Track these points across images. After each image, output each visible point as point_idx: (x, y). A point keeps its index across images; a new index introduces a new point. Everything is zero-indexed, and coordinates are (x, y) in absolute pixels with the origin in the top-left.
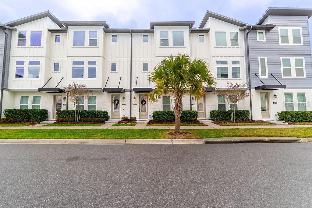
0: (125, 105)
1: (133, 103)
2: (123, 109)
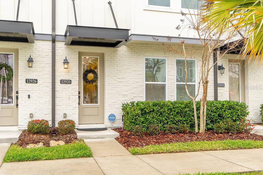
0: (35, 81)
1: (60, 77)
2: (29, 96)
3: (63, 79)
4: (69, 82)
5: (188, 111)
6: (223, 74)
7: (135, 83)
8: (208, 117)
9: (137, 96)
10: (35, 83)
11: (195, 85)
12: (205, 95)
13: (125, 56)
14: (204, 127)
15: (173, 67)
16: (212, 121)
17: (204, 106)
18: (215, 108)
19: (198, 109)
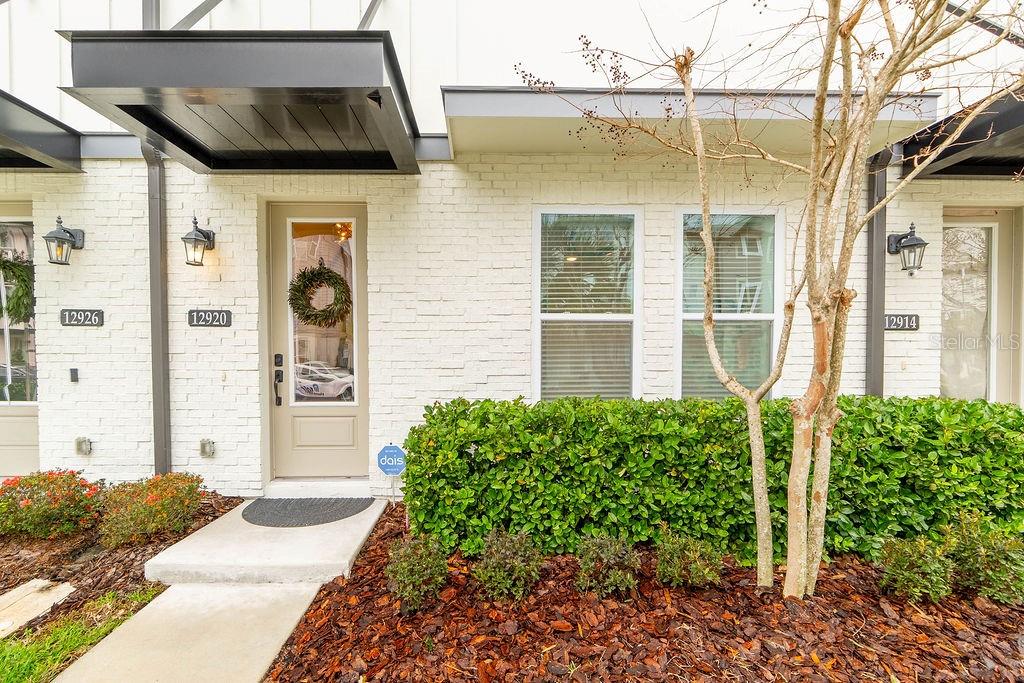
1: (189, 301)
2: (74, 376)
3: (200, 308)
4: (223, 319)
5: (722, 456)
6: (916, 272)
7: (495, 318)
8: (841, 490)
9: (505, 372)
10: (92, 325)
11: (770, 323)
12: (825, 382)
13: (450, 208)
14: (810, 560)
15: (671, 248)
16: (860, 516)
17: (815, 442)
18: (882, 440)
19: (778, 450)
